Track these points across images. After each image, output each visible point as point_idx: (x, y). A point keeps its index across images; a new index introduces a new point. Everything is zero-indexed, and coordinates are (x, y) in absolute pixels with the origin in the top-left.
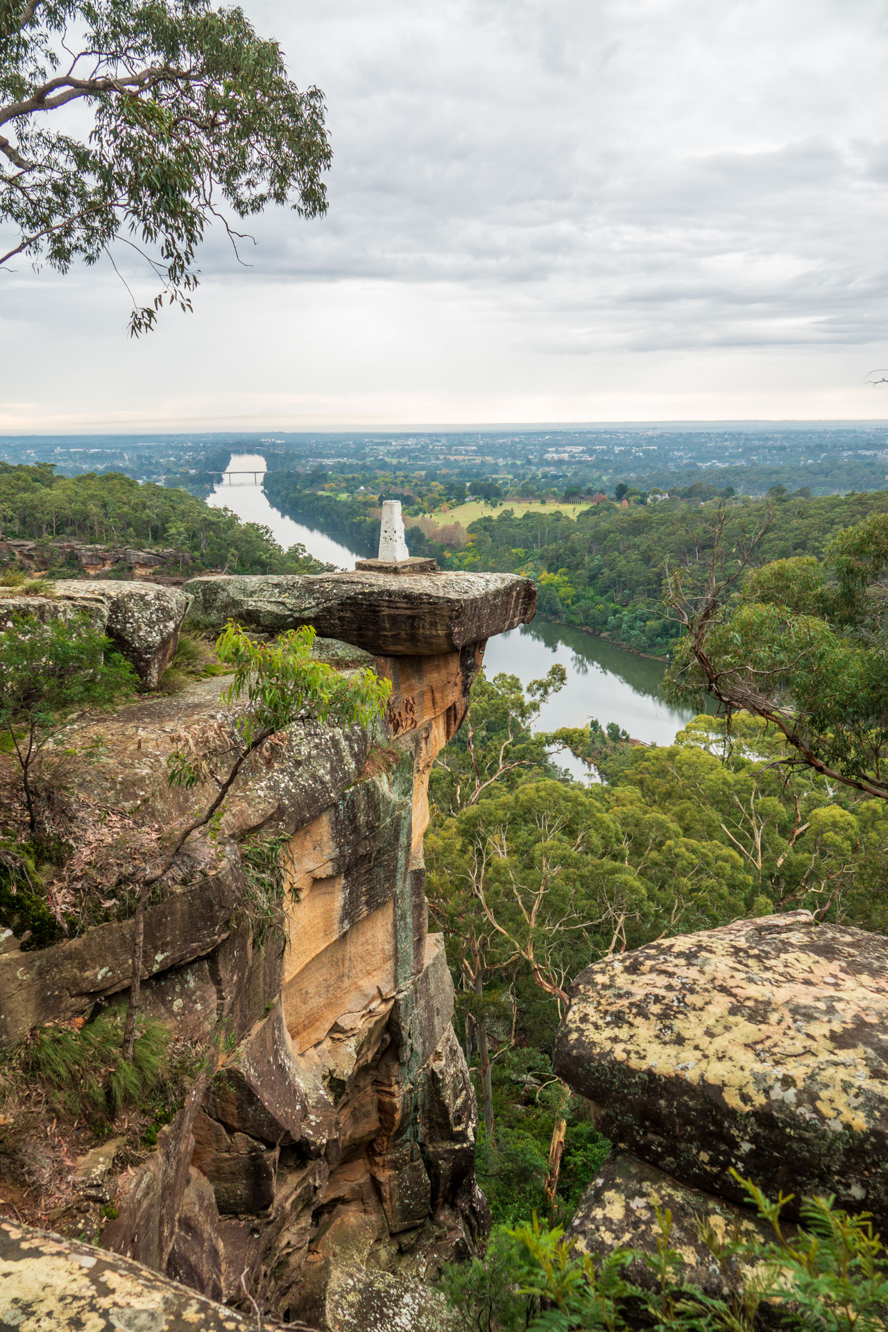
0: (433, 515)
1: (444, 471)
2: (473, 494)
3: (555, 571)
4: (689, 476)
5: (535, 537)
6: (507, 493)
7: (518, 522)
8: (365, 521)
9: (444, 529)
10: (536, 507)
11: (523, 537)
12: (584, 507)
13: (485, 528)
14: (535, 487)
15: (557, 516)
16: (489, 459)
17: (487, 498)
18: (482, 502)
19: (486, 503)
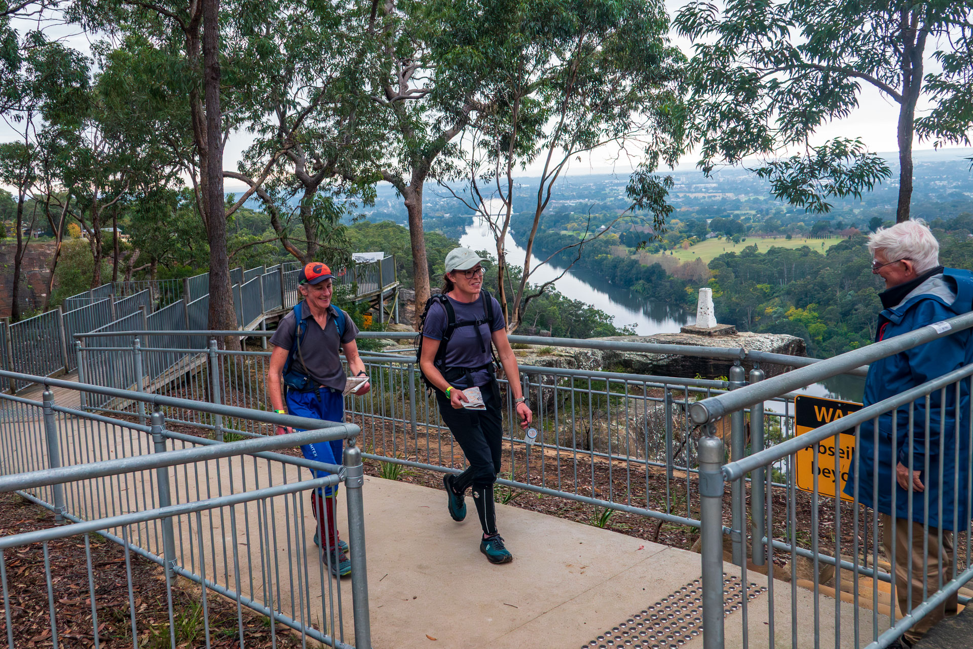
0: (674, 251)
1: (684, 209)
2: (713, 231)
3: (804, 307)
4: (954, 206)
5: (781, 273)
6: (749, 228)
7: (762, 258)
8: (606, 258)
9: (686, 265)
10: (781, 243)
11: (768, 273)
12: (834, 241)
13: (728, 264)
14: (779, 222)
15: (805, 251)
16: (731, 196)
17: (729, 233)
18: (724, 238)
19: (728, 239)
